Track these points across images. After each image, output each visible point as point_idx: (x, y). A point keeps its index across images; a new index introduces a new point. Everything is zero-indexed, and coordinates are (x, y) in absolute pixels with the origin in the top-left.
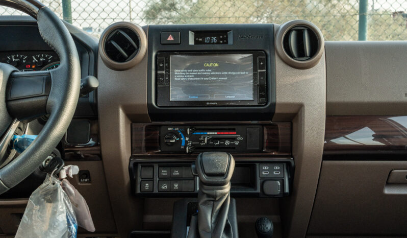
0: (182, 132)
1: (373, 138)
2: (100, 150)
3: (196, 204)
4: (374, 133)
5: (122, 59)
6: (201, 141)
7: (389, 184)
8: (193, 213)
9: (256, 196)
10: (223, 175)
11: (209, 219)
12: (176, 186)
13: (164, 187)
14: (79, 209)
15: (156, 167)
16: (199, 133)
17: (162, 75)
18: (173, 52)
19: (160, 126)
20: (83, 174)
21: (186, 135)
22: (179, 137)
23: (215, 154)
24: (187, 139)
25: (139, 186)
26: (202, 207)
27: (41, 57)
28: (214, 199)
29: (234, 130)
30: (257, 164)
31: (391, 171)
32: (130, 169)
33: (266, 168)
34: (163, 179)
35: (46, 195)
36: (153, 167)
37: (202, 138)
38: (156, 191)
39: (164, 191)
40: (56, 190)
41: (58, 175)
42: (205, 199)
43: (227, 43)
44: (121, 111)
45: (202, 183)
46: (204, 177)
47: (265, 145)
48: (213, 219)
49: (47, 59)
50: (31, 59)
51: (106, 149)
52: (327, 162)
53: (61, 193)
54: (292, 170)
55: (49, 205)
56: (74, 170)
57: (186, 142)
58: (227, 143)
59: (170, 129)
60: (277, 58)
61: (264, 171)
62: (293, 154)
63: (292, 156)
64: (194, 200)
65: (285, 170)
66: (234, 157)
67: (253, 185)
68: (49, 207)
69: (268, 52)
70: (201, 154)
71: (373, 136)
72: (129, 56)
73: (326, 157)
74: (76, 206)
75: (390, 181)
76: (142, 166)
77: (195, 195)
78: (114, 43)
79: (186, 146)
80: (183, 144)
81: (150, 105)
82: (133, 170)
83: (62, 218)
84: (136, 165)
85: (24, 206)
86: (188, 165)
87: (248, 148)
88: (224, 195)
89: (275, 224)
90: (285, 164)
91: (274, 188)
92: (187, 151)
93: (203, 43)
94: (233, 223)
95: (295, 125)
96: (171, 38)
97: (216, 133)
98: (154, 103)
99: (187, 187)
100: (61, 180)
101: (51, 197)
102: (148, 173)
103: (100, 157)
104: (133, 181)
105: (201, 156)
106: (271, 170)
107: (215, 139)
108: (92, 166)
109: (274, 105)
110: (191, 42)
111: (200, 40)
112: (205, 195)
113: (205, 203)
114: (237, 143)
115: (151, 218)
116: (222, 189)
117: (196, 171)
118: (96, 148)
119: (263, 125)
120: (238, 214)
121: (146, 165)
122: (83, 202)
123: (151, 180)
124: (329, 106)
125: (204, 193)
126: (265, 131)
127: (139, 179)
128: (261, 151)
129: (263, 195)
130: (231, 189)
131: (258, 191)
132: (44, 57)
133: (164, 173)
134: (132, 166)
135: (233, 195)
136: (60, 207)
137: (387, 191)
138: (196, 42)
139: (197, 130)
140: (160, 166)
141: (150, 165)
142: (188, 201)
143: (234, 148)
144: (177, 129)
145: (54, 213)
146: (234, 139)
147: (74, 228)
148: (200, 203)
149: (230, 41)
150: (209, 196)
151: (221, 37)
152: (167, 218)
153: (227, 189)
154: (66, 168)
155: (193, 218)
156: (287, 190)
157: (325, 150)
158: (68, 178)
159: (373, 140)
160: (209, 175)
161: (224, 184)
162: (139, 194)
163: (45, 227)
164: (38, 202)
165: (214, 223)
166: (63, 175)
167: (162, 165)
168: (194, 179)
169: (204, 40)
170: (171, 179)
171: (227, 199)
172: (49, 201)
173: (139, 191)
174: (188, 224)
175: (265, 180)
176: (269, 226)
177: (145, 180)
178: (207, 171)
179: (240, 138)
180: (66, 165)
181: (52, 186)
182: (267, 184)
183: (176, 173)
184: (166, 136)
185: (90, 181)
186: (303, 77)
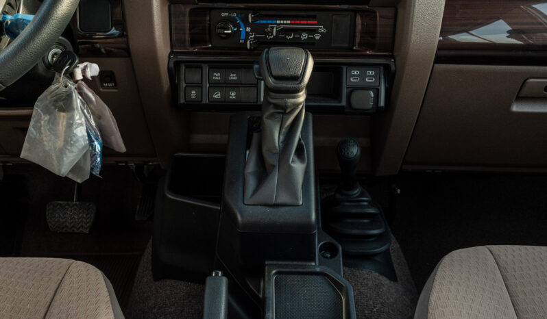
0: (240, 19)
1: (508, 35)
2: (127, 43)
3: (260, 118)
4: (510, 28)
6: (267, 33)
7: (520, 98)
8: (256, 128)
9: (340, 111)
10: (298, 78)
11: (277, 137)
12: (233, 95)
13: (217, 95)
14: (103, 122)
15: (206, 69)
16: (265, 22)
19: (210, 9)
20: (104, 76)
21: (246, 23)
22: (238, 26)
23: (286, 50)
24: (248, 29)
25: (182, 94)
26: (267, 122)
28: (284, 111)
29: (314, 17)
30: (345, 68)
31: (524, 82)
32: (169, 70)
33: (356, 72)
34: (215, 85)
35: (56, 101)
36: (201, 68)
37: (269, 29)
38: (206, 101)
39: (216, 100)
40: (69, 96)
41: (71, 75)
42: (272, 111)
45: (268, 89)
46: (271, 81)
47: (358, 40)
48: (282, 137)
51: (135, 41)
52: (438, 66)
53: (77, 101)
54: (391, 76)
55: (62, 114)
56: (93, 70)
57: (247, 34)
58: (304, 36)
59: (224, 14)
61: (353, 77)
62: (395, 54)
63: (392, 57)
64: (256, 114)
65: (382, 76)
66: (314, 57)
67: (337, 96)
68: (62, 117)
70: (266, 50)
71: (508, 32)
73: (439, 59)
74: (98, 118)
75: (523, 94)
76: (186, 67)
77: (258, 107)
79: (246, 40)
80: (243, 36)
82: (174, 72)
83: (81, 132)
84: (177, 64)
85: (28, 118)
86: (248, 66)
87: (333, 45)
88: (297, 105)
89: (362, 149)
90: (382, 68)
91: (365, 100)
92: (248, 47)
94: (307, 144)
95: (400, 11)
97: (289, 22)
99: (248, 96)
100: (76, 82)
101: (65, 104)
102: (195, 77)
103: (126, 52)
104: (174, 88)
105: (268, 52)
106: (363, 76)
107: (287, 31)
108: (117, 65)
112: (271, 106)
113: (272, 116)
114: (317, 37)
115: (200, 138)
116: (294, 98)
117: (260, 73)
118: (120, 39)
119: (355, 11)
120: (315, 134)
121: (191, 65)
122: (107, 112)
123: (198, 86)
125: (270, 103)
126: (359, 21)
127: (183, 85)
128: (350, 49)
129: (350, 111)
130: (307, 100)
131: (344, 103)
133: (217, 76)
134: (172, 65)
135: (309, 109)
136: (77, 117)
137: (516, 108)
139: (262, 17)
140: (210, 68)
141: (197, 65)
142: (249, 114)
143: (314, 44)
144: (235, 15)
145: (70, 125)
146: (314, 31)
147: (98, 146)
148: (264, 117)
150: (276, 106)
152: (221, 138)
153: (302, 97)
154: (82, 66)
155: (255, 135)
156: (382, 103)
157: (439, 49)
158: (85, 79)
159: (508, 37)
160: (277, 78)
161: (297, 91)
162: (183, 104)
163: (60, 143)
164: (47, 111)
165: (283, 142)
166: (79, 75)
167: (215, 66)
168: (257, 86)
170: (225, 85)
171: (301, 111)
172: (62, 110)
173: (182, 101)
174: (248, 147)
175: (353, 89)
176: (355, 151)
177: (191, 85)
178: (274, 73)
179: (322, 30)
180: (81, 62)
181: (64, 89)
182: (356, 96)
183: (233, 77)
184: (219, 25)
185: (116, 86)
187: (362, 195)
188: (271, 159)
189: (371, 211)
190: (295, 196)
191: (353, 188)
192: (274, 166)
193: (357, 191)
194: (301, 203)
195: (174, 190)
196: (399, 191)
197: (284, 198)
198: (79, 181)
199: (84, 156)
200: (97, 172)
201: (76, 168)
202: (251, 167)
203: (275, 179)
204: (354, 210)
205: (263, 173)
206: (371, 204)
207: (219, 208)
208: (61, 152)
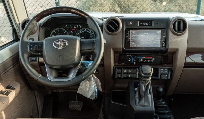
0: (132, 57)
4: (202, 56)
5: (112, 31)
6: (139, 60)
8: (137, 85)
10: (150, 74)
12: (130, 76)
13: (125, 76)
15: (122, 69)
16: (138, 57)
17: (127, 38)
18: (132, 29)
20: (97, 71)
21: (134, 57)
22: (131, 58)
23: (146, 67)
24: (134, 59)
26: (141, 84)
27: (77, 26)
28: (146, 82)
29: (151, 56)
30: (159, 69)
32: (113, 70)
33: (162, 70)
34: (125, 73)
36: (121, 69)
37: (139, 59)
38: (122, 77)
39: (125, 77)
42: (142, 82)
43: (151, 25)
44: (112, 50)
48: (145, 88)
49: (79, 27)
50: (73, 27)
52: (185, 69)
54: (172, 71)
55: (89, 82)
57: (134, 60)
58: (149, 61)
59: (128, 56)
60: (170, 32)
61: (162, 71)
62: (173, 65)
65: (169, 71)
67: (157, 76)
69: (167, 29)
70: (141, 66)
71: (202, 57)
72: (115, 30)
73: (185, 67)
74: (96, 82)
76: (117, 69)
78: (110, 25)
79: (134, 62)
80: (133, 61)
81: (123, 48)
82: (114, 70)
83: (93, 87)
84: (115, 68)
87: (156, 63)
88: (149, 80)
89: (163, 88)
90: (169, 69)
91: (165, 77)
92: (134, 64)
93: (142, 25)
95: (174, 55)
96: (131, 23)
97: (145, 57)
98: (124, 48)
99: (134, 76)
101: (89, 79)
102: (120, 71)
103: (103, 65)
104: (114, 74)
105: (142, 67)
106: (164, 71)
107: (144, 60)
109: (168, 49)
110: (138, 25)
111: (142, 24)
112: (142, 81)
113: (142, 83)
114: (152, 61)
116: (148, 79)
119: (162, 55)
121: (118, 68)
122: (99, 81)
123: (121, 73)
124: (188, 49)
125: (142, 80)
127: (116, 73)
128: (161, 64)
131: (159, 78)
132: (78, 26)
133: (125, 71)
134: (114, 68)
136: (92, 83)
138: (140, 25)
139: (138, 56)
140: (124, 69)
141: (121, 68)
142: (134, 81)
143: (151, 63)
144: (131, 56)
145: (90, 85)
146: (151, 60)
147: (96, 90)
148: (140, 83)
149: (153, 25)
150: (144, 81)
151: (149, 23)
153: (150, 78)
156: (169, 78)
157: (184, 64)
159: (202, 59)
160: (145, 74)
161: (149, 77)
162: (116, 78)
163: (88, 89)
165: (145, 89)
168: (136, 73)
169: (143, 24)
170: (127, 73)
173: (116, 77)
175: (161, 74)
176: (161, 90)
177: (118, 73)
178: (144, 73)
179: (153, 59)
182: (162, 76)
183: (130, 71)
184: (127, 58)
185: (98, 73)
186: (179, 39)
187: (163, 101)
188: (142, 94)
189: (166, 106)
190: (149, 104)
191: (160, 99)
192: (143, 96)
193: (161, 100)
194: (151, 105)
195: (113, 101)
196: (172, 99)
197: (146, 104)
198: (92, 99)
199: (93, 93)
200: (97, 97)
201: (92, 96)
202: (137, 96)
203: (144, 99)
204: (161, 106)
205: (140, 98)
206: (165, 104)
207: (126, 106)
208: (88, 91)
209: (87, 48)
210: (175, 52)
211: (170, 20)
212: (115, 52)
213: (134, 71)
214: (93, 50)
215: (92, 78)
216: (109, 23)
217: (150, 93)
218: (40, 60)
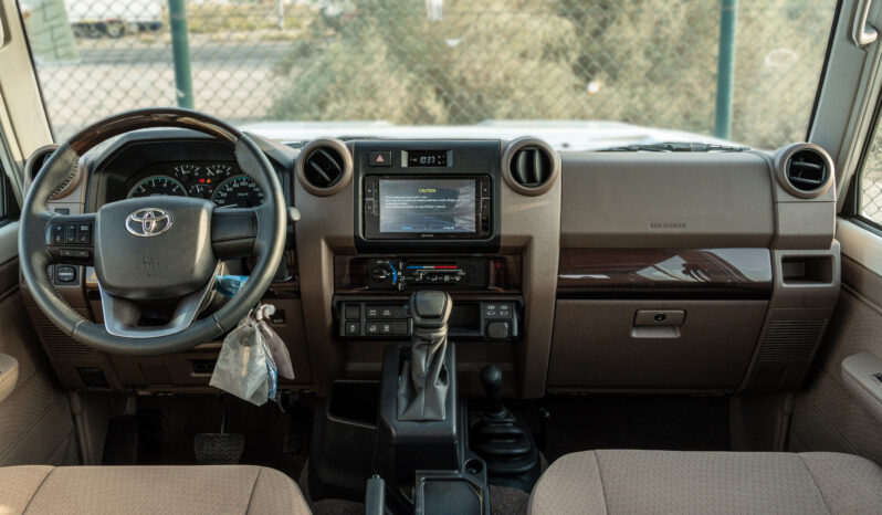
0: (393, 266)
2: (299, 286)
3: (410, 349)
5: (323, 183)
6: (415, 277)
7: (637, 326)
8: (407, 356)
9: (480, 339)
10: (439, 317)
11: (424, 364)
12: (386, 328)
13: (373, 329)
14: (277, 354)
15: (363, 307)
16: (413, 267)
17: (371, 203)
18: (382, 176)
19: (367, 258)
20: (279, 314)
21: (398, 269)
22: (390, 271)
23: (430, 294)
24: (400, 273)
25: (343, 329)
26: (416, 352)
27: (216, 168)
28: (429, 343)
29: (454, 263)
30: (482, 304)
31: (636, 313)
32: (333, 309)
33: (491, 307)
34: (371, 320)
35: (242, 338)
36: (359, 306)
37: (417, 273)
38: (363, 334)
39: (373, 333)
40: (254, 333)
41: (254, 316)
42: (419, 342)
43: (445, 165)
44: (323, 244)
45: (416, 326)
46: (418, 319)
47: (492, 280)
48: (428, 364)
49: (224, 171)
50: (203, 172)
51: (306, 285)
52: (562, 302)
54: (522, 311)
55: (247, 348)
56: (270, 309)
57: (399, 277)
58: (447, 278)
59: (379, 262)
60: (503, 183)
61: (490, 310)
62: (523, 292)
63: (521, 294)
64: (407, 344)
65: (514, 310)
66: (451, 295)
67: (476, 327)
68: (246, 352)
69: (493, 177)
70: (414, 294)
72: (332, 180)
73: (560, 295)
74: (274, 350)
75: (637, 323)
76: (347, 305)
77: (407, 338)
78: (314, 165)
79: (398, 282)
80: (395, 279)
81: (357, 237)
82: (336, 310)
83: (261, 362)
84: (339, 303)
85: (218, 350)
86: (400, 304)
87: (471, 285)
88: (440, 338)
89: (503, 373)
90: (513, 303)
91: (501, 331)
92: (400, 288)
93: (418, 164)
94: (450, 370)
95: (524, 258)
96: (380, 159)
97: (433, 267)
98: (361, 236)
99: (400, 329)
100: (258, 321)
101: (248, 339)
102: (353, 313)
103: (298, 294)
104: (336, 322)
105: (415, 296)
106: (497, 310)
107: (432, 274)
108: (289, 305)
109: (498, 238)
110: (404, 164)
111: (415, 160)
112: (419, 339)
113: (419, 347)
114: (458, 279)
115: (354, 366)
116: (437, 332)
117: (409, 312)
118: (292, 284)
119: (488, 258)
120: (458, 361)
121: (350, 304)
122: (282, 346)
123: (357, 321)
124: (563, 237)
125: (418, 337)
126: (492, 265)
127: (344, 320)
128: (486, 288)
129: (489, 341)
130: (449, 331)
131: (482, 333)
132: (221, 169)
133: (373, 312)
134: (335, 304)
135: (450, 339)
136: (259, 351)
137: (635, 334)
138: (410, 163)
139: (411, 264)
140: (367, 305)
141: (356, 304)
142: (400, 345)
143: (454, 284)
144: (388, 262)
145: (252, 357)
146: (455, 274)
147: (273, 374)
148: (413, 347)
149: (450, 163)
150: (423, 339)
151: (439, 157)
152: (377, 366)
153: (443, 332)
154: (262, 308)
155: (406, 364)
156: (516, 333)
157: (558, 287)
158: (264, 319)
160: (423, 317)
161: (439, 327)
162: (343, 337)
163: (244, 373)
164: (234, 347)
165: (429, 367)
166: (260, 317)
167: (371, 304)
168: (407, 319)
169: (419, 160)
170: (380, 320)
171: (443, 343)
172: (247, 345)
173: (343, 334)
174: (400, 374)
175: (490, 321)
176: (497, 375)
177: (350, 321)
178: (421, 313)
179: (461, 273)
180: (262, 304)
181: (249, 328)
182: (493, 327)
183: (387, 313)
184: (376, 271)
185: (284, 322)
186: (532, 205)
187: (507, 416)
188: (419, 383)
189: (516, 431)
190: (438, 411)
191: (499, 410)
192: (421, 388)
193: (502, 414)
194: (444, 418)
196: (548, 414)
197: (430, 415)
198: (259, 405)
199: (263, 384)
200: (273, 397)
201: (257, 394)
202: (403, 390)
203: (422, 398)
204: (499, 431)
205: (413, 394)
206: (515, 425)
207: (373, 428)
208: (245, 381)
209: (235, 235)
210: (522, 249)
211: (502, 145)
212: (337, 250)
213: (401, 312)
214: (251, 240)
215: (259, 335)
216: (313, 159)
217: (443, 376)
218: (88, 281)
